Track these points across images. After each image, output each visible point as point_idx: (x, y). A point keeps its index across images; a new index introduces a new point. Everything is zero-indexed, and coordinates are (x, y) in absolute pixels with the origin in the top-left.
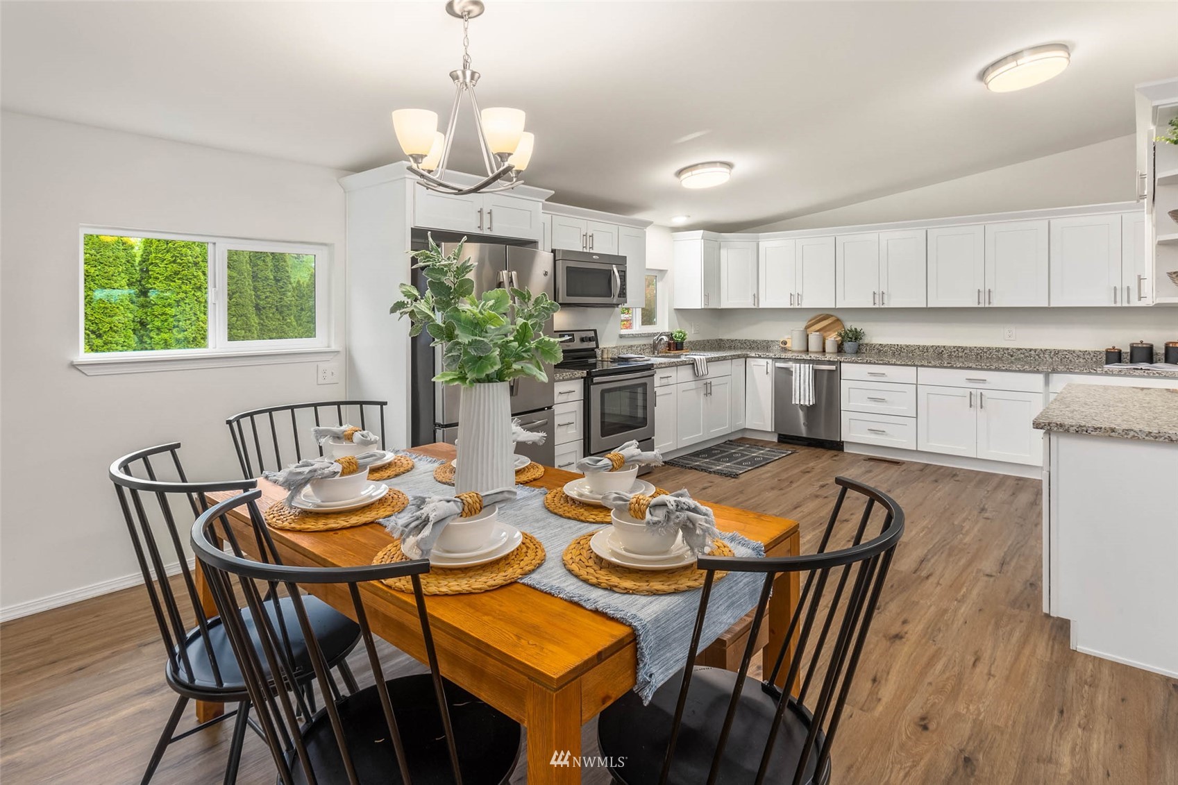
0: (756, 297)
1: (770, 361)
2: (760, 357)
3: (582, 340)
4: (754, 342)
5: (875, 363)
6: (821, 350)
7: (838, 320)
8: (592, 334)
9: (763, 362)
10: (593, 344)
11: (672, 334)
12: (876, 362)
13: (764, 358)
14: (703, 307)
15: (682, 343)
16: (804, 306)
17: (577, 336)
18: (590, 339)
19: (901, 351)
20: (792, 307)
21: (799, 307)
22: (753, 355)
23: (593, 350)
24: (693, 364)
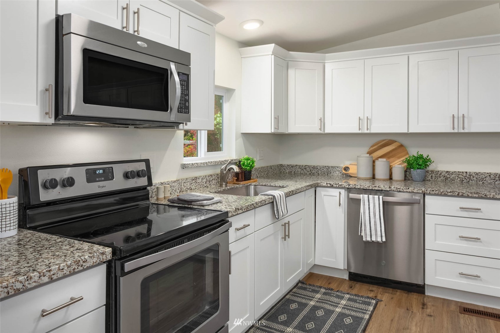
0: (322, 121)
1: (343, 191)
2: (332, 186)
3: (127, 176)
4: (314, 167)
5: (468, 197)
6: (388, 177)
7: (402, 146)
8: (142, 166)
9: (335, 192)
10: (142, 182)
11: (240, 162)
12: (470, 195)
13: (336, 188)
14: (273, 131)
15: (250, 172)
16: (373, 131)
17: (118, 171)
18: (138, 174)
19: (470, 179)
20: (360, 132)
21: (368, 132)
22: (325, 184)
23: (144, 188)
24: (273, 202)
